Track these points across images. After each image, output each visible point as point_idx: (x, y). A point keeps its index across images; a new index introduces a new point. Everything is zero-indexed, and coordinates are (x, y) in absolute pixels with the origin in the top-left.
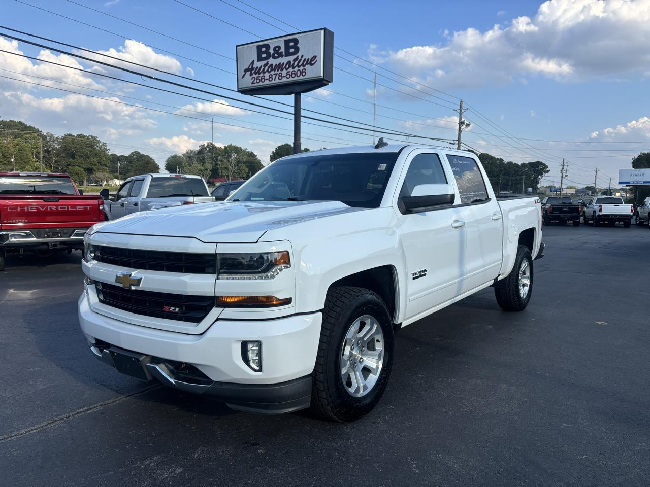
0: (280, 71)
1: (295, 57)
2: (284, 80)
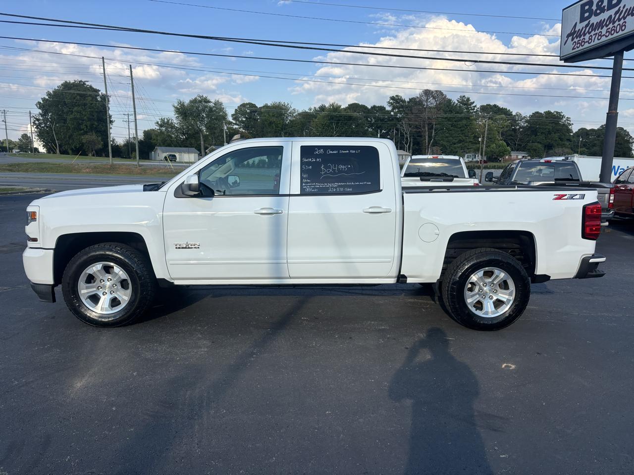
0: (600, 30)
1: (617, 8)
2: (604, 39)
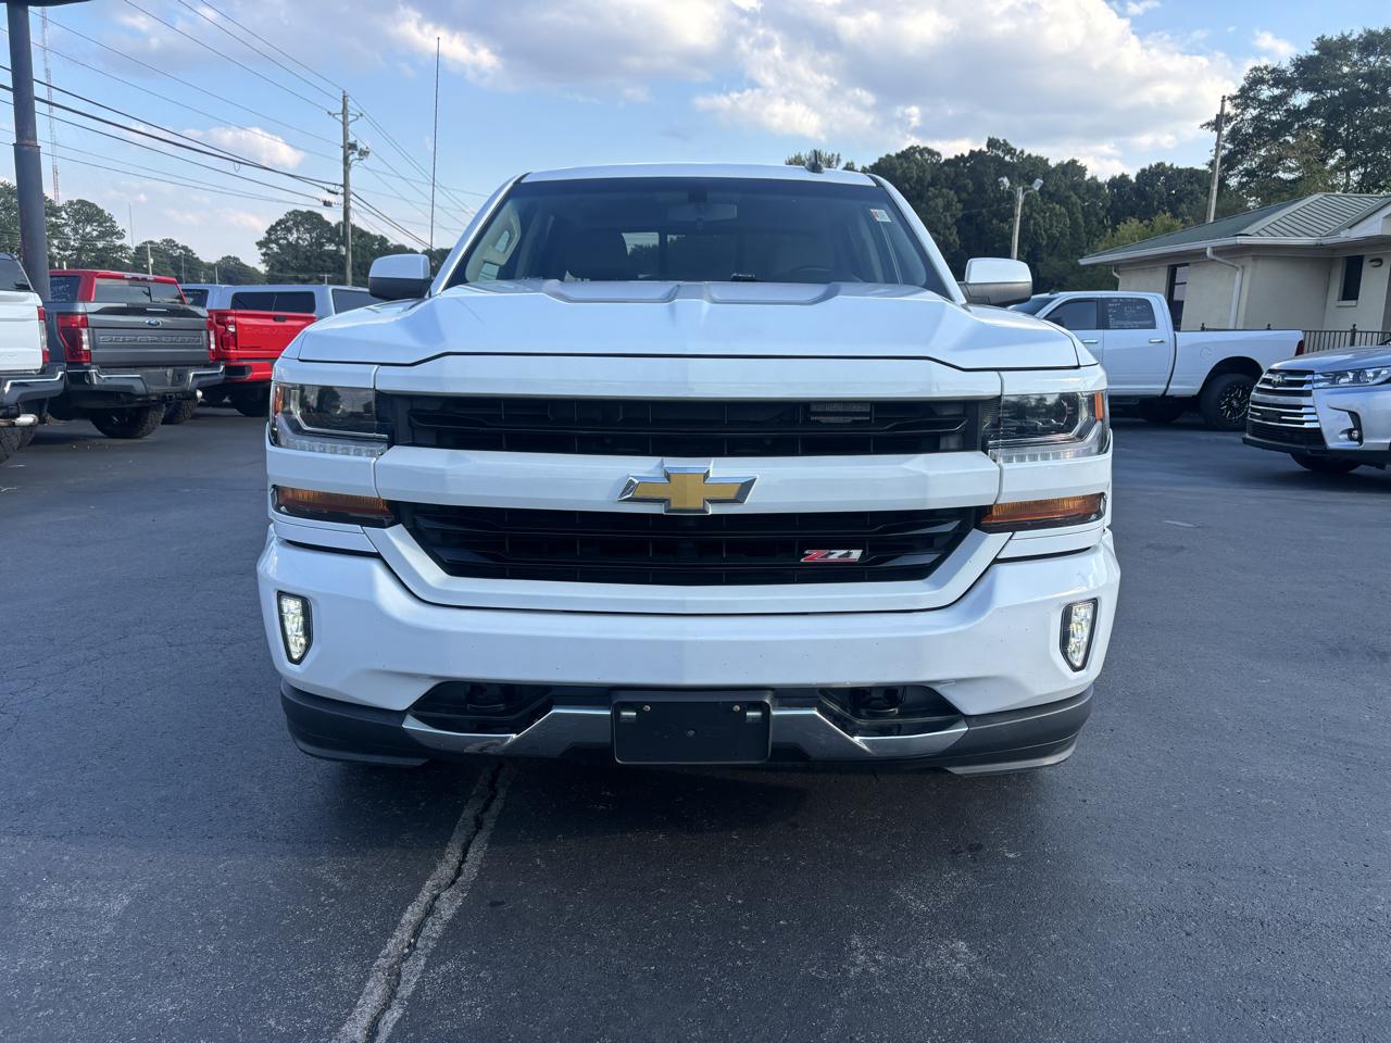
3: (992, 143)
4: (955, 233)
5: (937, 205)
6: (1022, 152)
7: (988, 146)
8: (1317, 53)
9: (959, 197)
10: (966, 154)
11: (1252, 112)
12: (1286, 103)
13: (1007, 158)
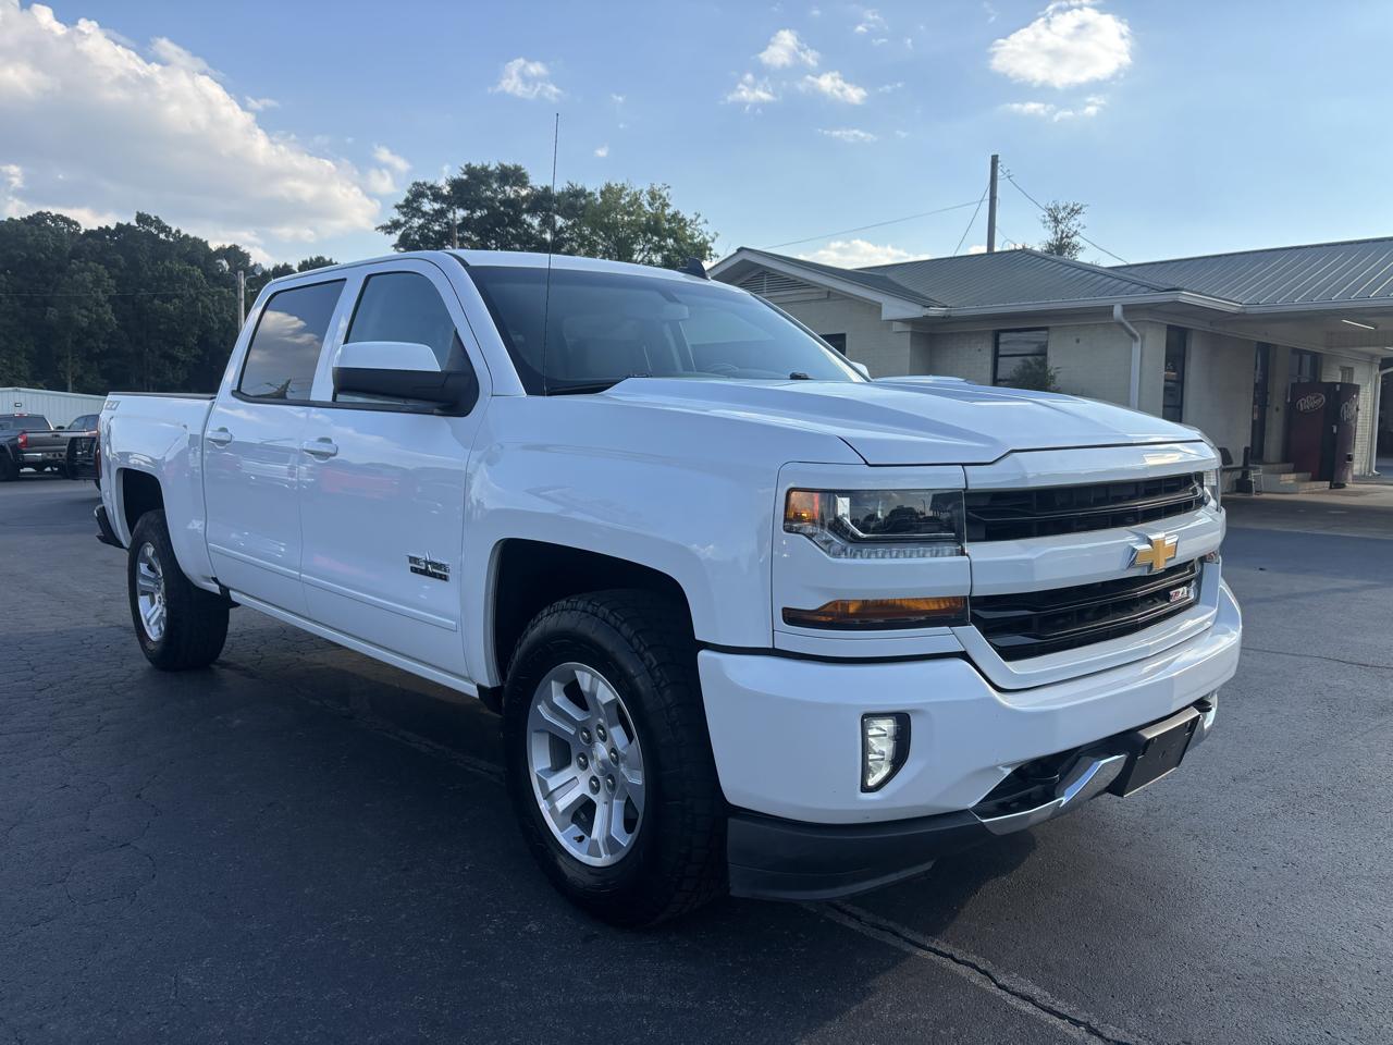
3: (141, 218)
4: (110, 311)
5: (84, 280)
6: (178, 231)
7: (138, 221)
8: (465, 177)
9: (110, 273)
10: (113, 227)
11: (417, 222)
12: (446, 217)
13: (162, 236)
